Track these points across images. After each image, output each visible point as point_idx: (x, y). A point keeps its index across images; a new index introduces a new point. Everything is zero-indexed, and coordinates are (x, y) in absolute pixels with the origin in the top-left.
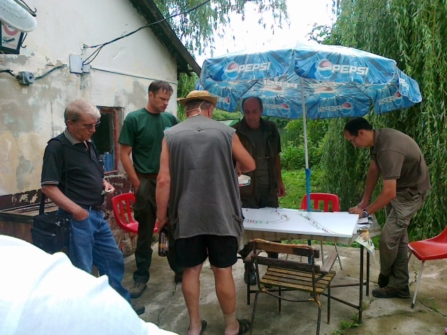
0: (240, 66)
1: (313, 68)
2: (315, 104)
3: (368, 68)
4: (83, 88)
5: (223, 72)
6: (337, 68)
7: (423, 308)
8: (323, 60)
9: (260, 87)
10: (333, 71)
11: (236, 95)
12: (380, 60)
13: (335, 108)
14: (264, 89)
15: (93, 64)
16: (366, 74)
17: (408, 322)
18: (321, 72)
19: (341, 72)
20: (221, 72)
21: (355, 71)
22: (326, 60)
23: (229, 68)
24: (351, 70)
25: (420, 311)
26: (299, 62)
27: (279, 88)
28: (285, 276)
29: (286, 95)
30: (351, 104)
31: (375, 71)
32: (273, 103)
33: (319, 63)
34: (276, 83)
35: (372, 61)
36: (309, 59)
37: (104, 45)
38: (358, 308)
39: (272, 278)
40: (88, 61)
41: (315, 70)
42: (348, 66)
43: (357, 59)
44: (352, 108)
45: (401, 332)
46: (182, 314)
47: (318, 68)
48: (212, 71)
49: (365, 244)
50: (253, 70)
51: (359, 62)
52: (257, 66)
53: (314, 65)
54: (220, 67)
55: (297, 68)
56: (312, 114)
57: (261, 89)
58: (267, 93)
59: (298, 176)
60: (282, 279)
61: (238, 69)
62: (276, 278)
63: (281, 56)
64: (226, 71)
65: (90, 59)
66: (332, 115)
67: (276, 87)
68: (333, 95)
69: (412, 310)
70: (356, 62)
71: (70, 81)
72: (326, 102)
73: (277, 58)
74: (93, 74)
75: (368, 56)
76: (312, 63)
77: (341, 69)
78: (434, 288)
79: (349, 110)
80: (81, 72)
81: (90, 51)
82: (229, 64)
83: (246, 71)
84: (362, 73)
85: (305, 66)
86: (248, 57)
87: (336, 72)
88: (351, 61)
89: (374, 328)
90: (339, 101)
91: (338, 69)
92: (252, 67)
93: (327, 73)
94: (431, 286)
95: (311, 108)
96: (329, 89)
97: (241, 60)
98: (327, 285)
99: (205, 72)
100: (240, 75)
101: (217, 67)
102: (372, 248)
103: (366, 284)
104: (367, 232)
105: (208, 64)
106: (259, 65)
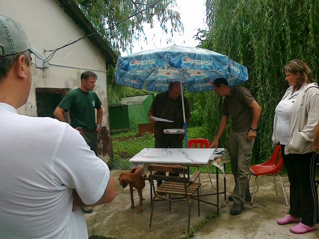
0: (139, 62)
1: (180, 62)
2: (192, 83)
3: (212, 61)
4: (44, 77)
5: (129, 66)
6: (194, 61)
8: (185, 57)
9: (157, 73)
10: (192, 64)
11: (142, 78)
12: (219, 56)
13: (204, 85)
14: (159, 74)
15: (51, 62)
16: (211, 65)
17: (248, 213)
18: (185, 64)
19: (196, 64)
21: (204, 63)
22: (188, 57)
23: (133, 63)
24: (202, 63)
25: (255, 207)
26: (171, 59)
27: (169, 74)
29: (174, 78)
31: (216, 63)
32: (165, 83)
33: (184, 59)
34: (166, 70)
35: (214, 57)
36: (177, 57)
37: (57, 49)
38: (216, 206)
40: (47, 60)
42: (200, 61)
43: (205, 56)
45: (242, 218)
46: (110, 216)
47: (183, 62)
48: (123, 65)
49: (218, 166)
50: (146, 64)
51: (206, 57)
53: (180, 60)
54: (127, 63)
55: (170, 62)
56: (191, 89)
57: (157, 74)
58: (161, 77)
60: (169, 189)
61: (137, 63)
63: (161, 55)
64: (131, 65)
65: (49, 59)
66: (202, 89)
67: (166, 73)
68: (202, 76)
69: (251, 207)
71: (36, 73)
72: (198, 81)
73: (159, 56)
74: (50, 68)
75: (213, 54)
76: (179, 59)
77: (196, 62)
80: (43, 67)
81: (48, 54)
83: (142, 64)
84: (209, 64)
85: (175, 61)
86: (143, 56)
87: (194, 64)
88: (202, 57)
89: (226, 217)
90: (206, 80)
91: (194, 63)
92: (145, 62)
93: (189, 64)
94: (266, 193)
95: (190, 85)
96: (199, 73)
97: (139, 58)
98: (195, 191)
99: (119, 65)
100: (139, 67)
101: (126, 62)
102: (222, 168)
103: (225, 193)
104: (219, 159)
105: (120, 61)
106: (149, 61)
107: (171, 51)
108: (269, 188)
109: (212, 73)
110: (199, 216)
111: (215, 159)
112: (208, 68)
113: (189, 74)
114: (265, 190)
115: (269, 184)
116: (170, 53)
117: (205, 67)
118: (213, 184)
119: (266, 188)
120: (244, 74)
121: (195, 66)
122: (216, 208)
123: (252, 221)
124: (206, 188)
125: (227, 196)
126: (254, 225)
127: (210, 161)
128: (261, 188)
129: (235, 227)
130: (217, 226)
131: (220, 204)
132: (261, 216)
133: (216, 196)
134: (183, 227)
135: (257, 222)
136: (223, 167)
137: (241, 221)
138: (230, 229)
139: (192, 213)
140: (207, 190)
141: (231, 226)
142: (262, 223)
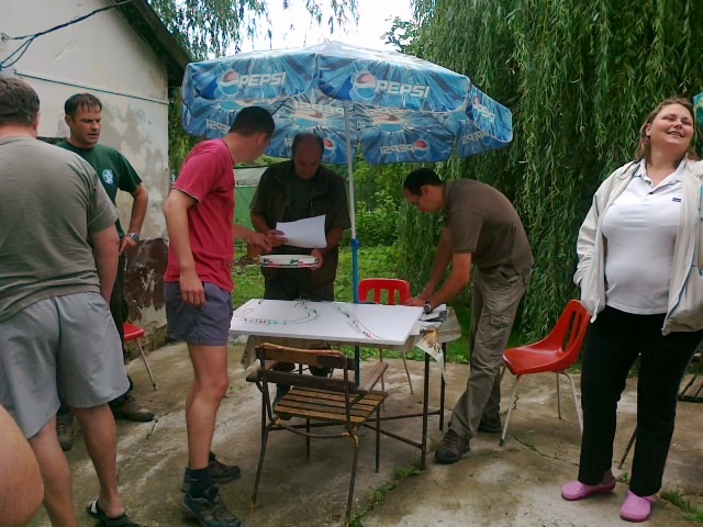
0: (242, 77)
1: (348, 84)
2: (375, 141)
3: (428, 88)
5: (216, 86)
6: (383, 85)
7: (517, 445)
8: (362, 72)
9: (288, 112)
10: (377, 90)
12: (448, 77)
13: (405, 148)
14: (297, 116)
15: (18, 67)
16: (426, 96)
17: (492, 466)
18: (360, 90)
19: (389, 91)
20: (213, 85)
21: (408, 91)
22: (368, 72)
23: (226, 80)
24: (402, 90)
25: (511, 450)
26: (325, 74)
27: (319, 115)
28: (311, 401)
29: (331, 126)
30: (426, 142)
31: (439, 93)
33: (357, 76)
34: (314, 106)
35: (436, 77)
36: (342, 69)
37: (36, 36)
38: (420, 446)
39: (293, 404)
40: (9, 62)
41: (350, 86)
42: (398, 84)
43: (413, 73)
44: (428, 148)
45: (479, 480)
46: (157, 467)
47: (355, 84)
48: (199, 83)
49: (430, 351)
50: (261, 84)
51: (415, 77)
52: (266, 78)
53: (349, 78)
54: (212, 78)
55: (321, 83)
56: (373, 157)
57: (291, 115)
58: (302, 122)
59: (371, 256)
60: (307, 406)
61: (238, 81)
62: (297, 405)
63: (300, 63)
64: (221, 84)
65: (14, 58)
66: (402, 157)
67: (313, 113)
68: (399, 127)
69: (500, 449)
70: (411, 79)
72: (390, 138)
73: (295, 65)
75: (431, 69)
76: (346, 77)
77: (389, 87)
78: (537, 417)
79: (425, 152)
81: (13, 45)
82: (224, 73)
83: (250, 84)
84: (420, 95)
85: (334, 80)
86: (253, 64)
87: (382, 92)
88: (403, 76)
89: (441, 476)
90: (410, 137)
91: (385, 88)
92: (259, 78)
93: (369, 92)
94: (535, 414)
95: (370, 148)
96: (393, 118)
97: (243, 67)
98: (372, 413)
99: (189, 84)
100: (242, 91)
101: (207, 77)
102: (439, 356)
103: (441, 412)
104: (434, 334)
105: (194, 71)
106: (269, 75)
107: (326, 54)
108: (542, 399)
109: (426, 120)
110: (377, 472)
111: (424, 333)
112: (418, 104)
113: (368, 120)
114: (531, 406)
115: (541, 391)
116: (323, 58)
117: (412, 102)
118: (414, 386)
119: (534, 400)
120: (504, 126)
121: (386, 98)
122: (419, 452)
123: (503, 486)
124: (397, 397)
125: (446, 421)
126: (507, 499)
127: (411, 339)
128: (524, 400)
129: (462, 502)
130: (420, 499)
131: (428, 441)
132: (524, 476)
133: (420, 419)
134: (335, 500)
135: (515, 491)
136: (442, 354)
137: (476, 486)
138: (448, 507)
139: (359, 465)
140: (399, 401)
141: (453, 500)
142: (527, 494)
